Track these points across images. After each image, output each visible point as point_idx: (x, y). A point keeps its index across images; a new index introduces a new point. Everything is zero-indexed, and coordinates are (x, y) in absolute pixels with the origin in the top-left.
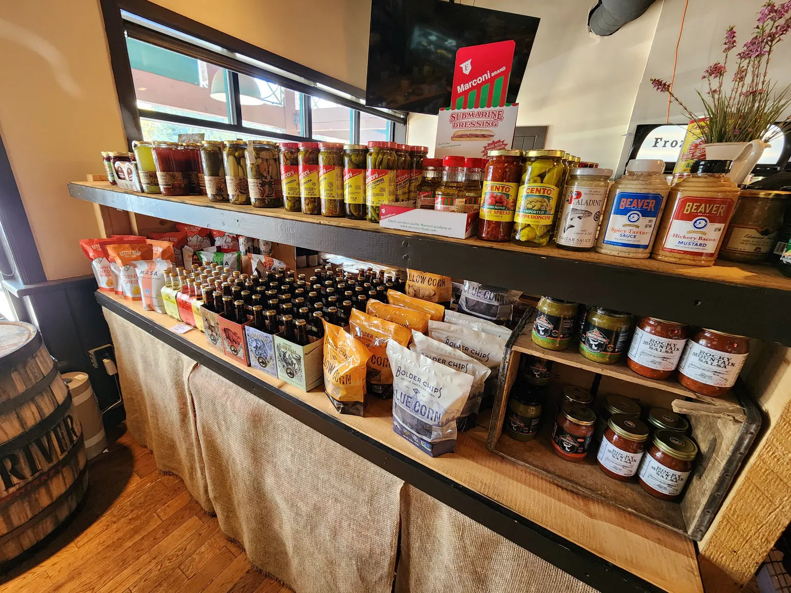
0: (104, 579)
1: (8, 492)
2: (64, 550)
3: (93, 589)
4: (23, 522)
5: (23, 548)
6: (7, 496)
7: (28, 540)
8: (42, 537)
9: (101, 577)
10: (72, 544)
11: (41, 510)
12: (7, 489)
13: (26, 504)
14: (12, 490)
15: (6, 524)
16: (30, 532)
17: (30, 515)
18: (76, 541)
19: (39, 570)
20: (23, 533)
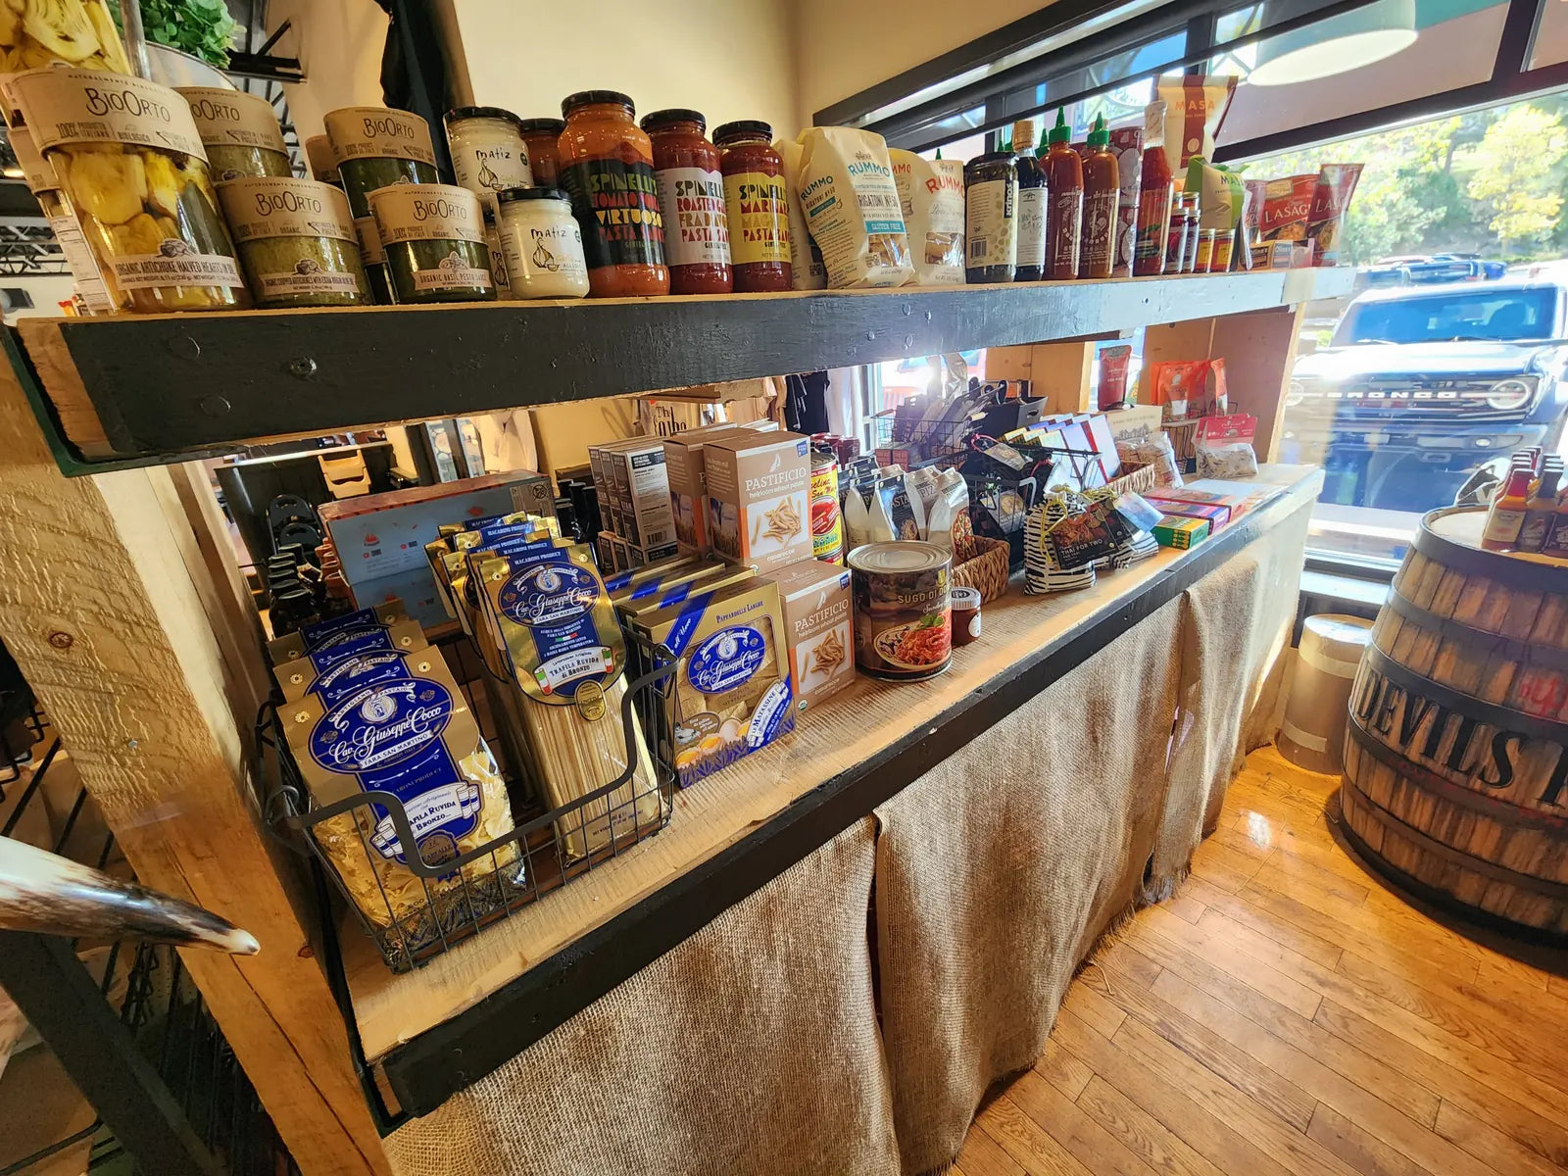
0: (1548, 1072)
1: (1539, 806)
2: (1526, 968)
3: (1519, 1060)
4: (1515, 867)
5: (1482, 900)
6: (1532, 810)
7: (1497, 900)
8: (1516, 917)
9: (1547, 1064)
10: (1545, 977)
11: (1552, 879)
12: (1542, 800)
13: (1543, 848)
14: (1546, 808)
15: (1496, 848)
16: (1509, 890)
17: (1531, 869)
18: (1553, 979)
19: (1473, 950)
20: (1501, 881)
